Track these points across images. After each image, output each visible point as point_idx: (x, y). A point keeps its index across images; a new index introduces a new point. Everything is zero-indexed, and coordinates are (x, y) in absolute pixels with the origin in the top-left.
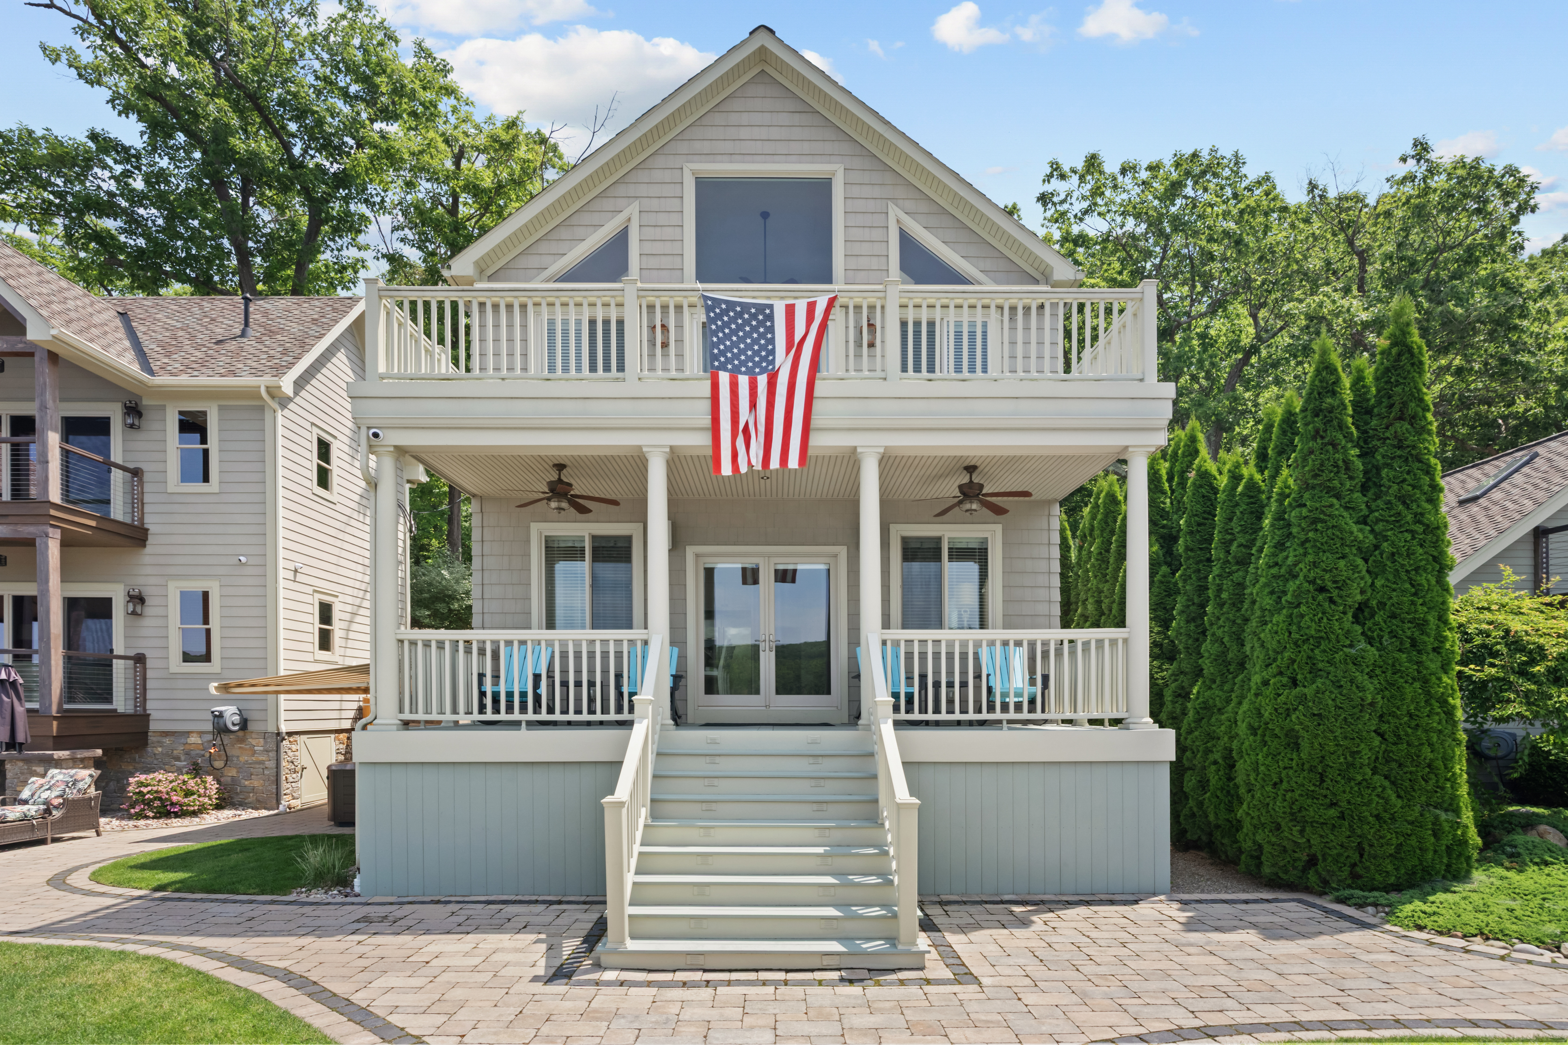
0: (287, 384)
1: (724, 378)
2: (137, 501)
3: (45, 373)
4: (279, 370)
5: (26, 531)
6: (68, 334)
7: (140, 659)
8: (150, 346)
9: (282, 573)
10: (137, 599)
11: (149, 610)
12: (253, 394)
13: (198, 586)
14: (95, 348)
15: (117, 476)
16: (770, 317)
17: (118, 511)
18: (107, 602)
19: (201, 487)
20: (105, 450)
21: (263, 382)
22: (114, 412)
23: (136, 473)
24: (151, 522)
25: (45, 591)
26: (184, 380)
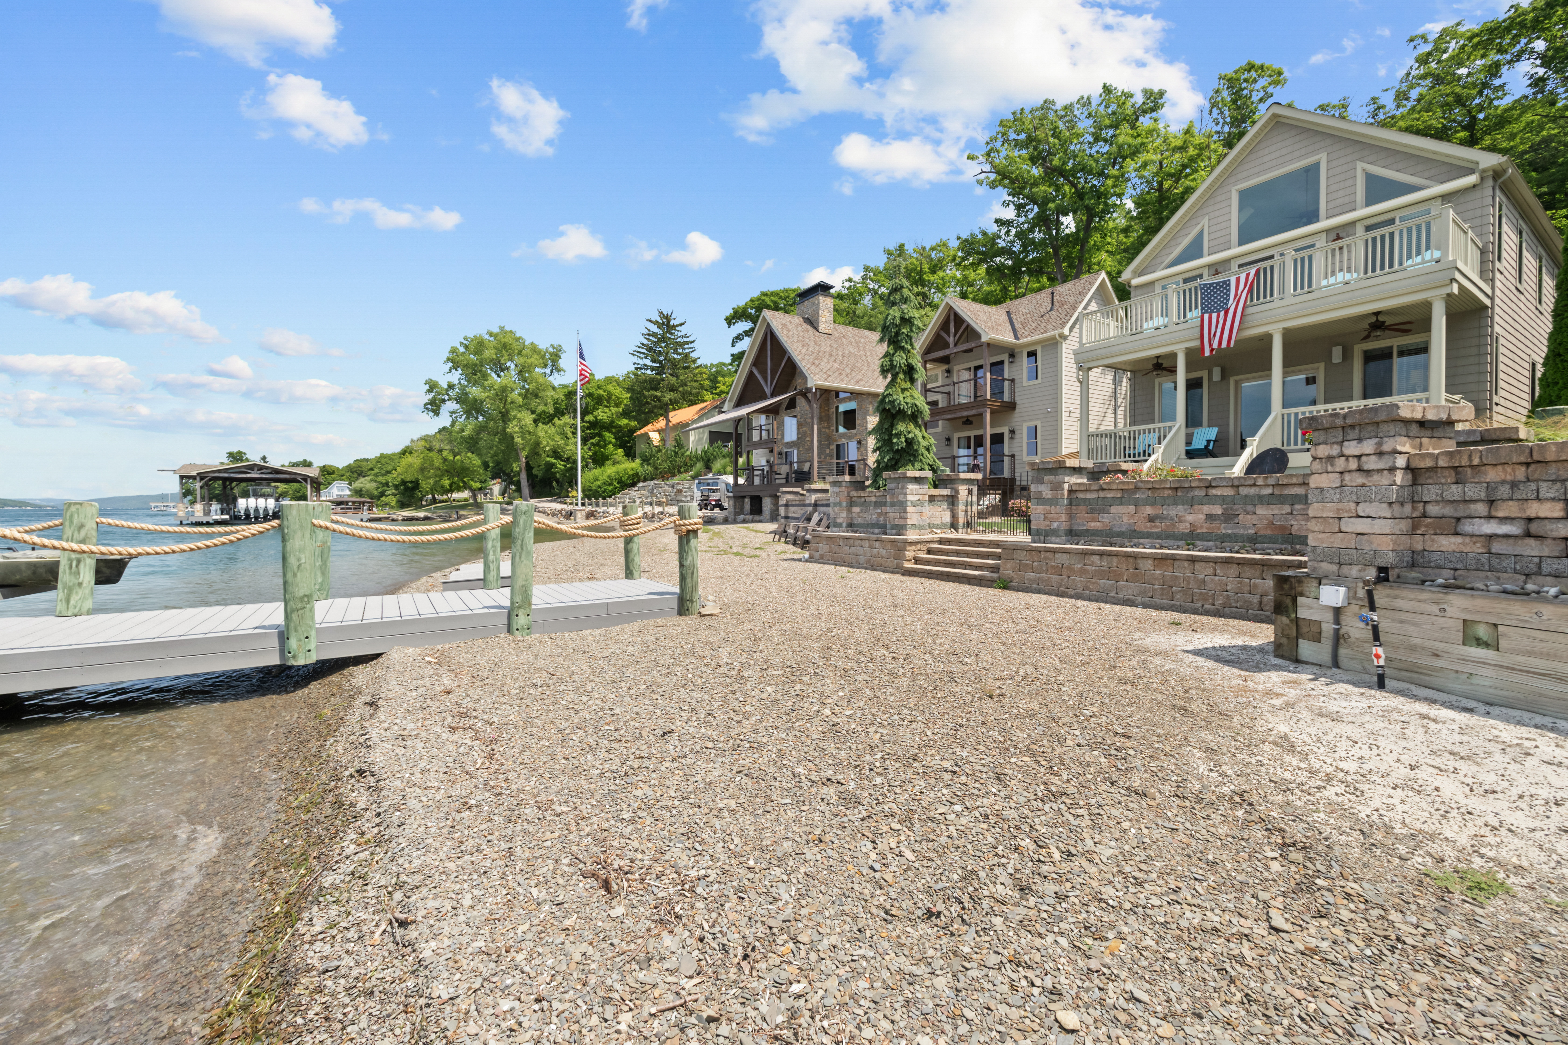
0: (1066, 331)
1: (1206, 316)
2: (1013, 392)
3: (986, 350)
4: (1064, 324)
5: (981, 410)
6: (993, 336)
7: (1013, 456)
8: (1018, 326)
9: (1064, 414)
10: (1012, 432)
11: (1017, 436)
12: (1053, 338)
13: (1033, 424)
14: (1000, 337)
15: (1006, 383)
16: (1229, 285)
17: (1007, 398)
18: (1002, 434)
19: (1035, 382)
20: (1003, 375)
21: (1056, 333)
22: (1005, 357)
23: (1013, 381)
24: (1018, 400)
25: (985, 432)
26: (1029, 339)
